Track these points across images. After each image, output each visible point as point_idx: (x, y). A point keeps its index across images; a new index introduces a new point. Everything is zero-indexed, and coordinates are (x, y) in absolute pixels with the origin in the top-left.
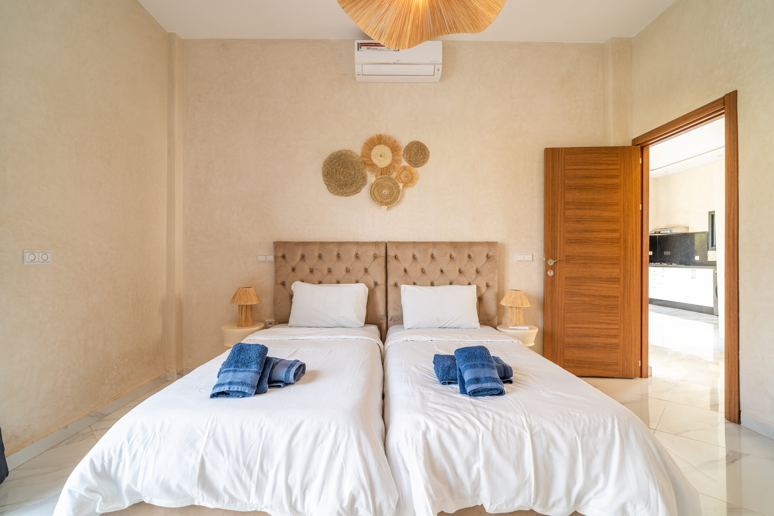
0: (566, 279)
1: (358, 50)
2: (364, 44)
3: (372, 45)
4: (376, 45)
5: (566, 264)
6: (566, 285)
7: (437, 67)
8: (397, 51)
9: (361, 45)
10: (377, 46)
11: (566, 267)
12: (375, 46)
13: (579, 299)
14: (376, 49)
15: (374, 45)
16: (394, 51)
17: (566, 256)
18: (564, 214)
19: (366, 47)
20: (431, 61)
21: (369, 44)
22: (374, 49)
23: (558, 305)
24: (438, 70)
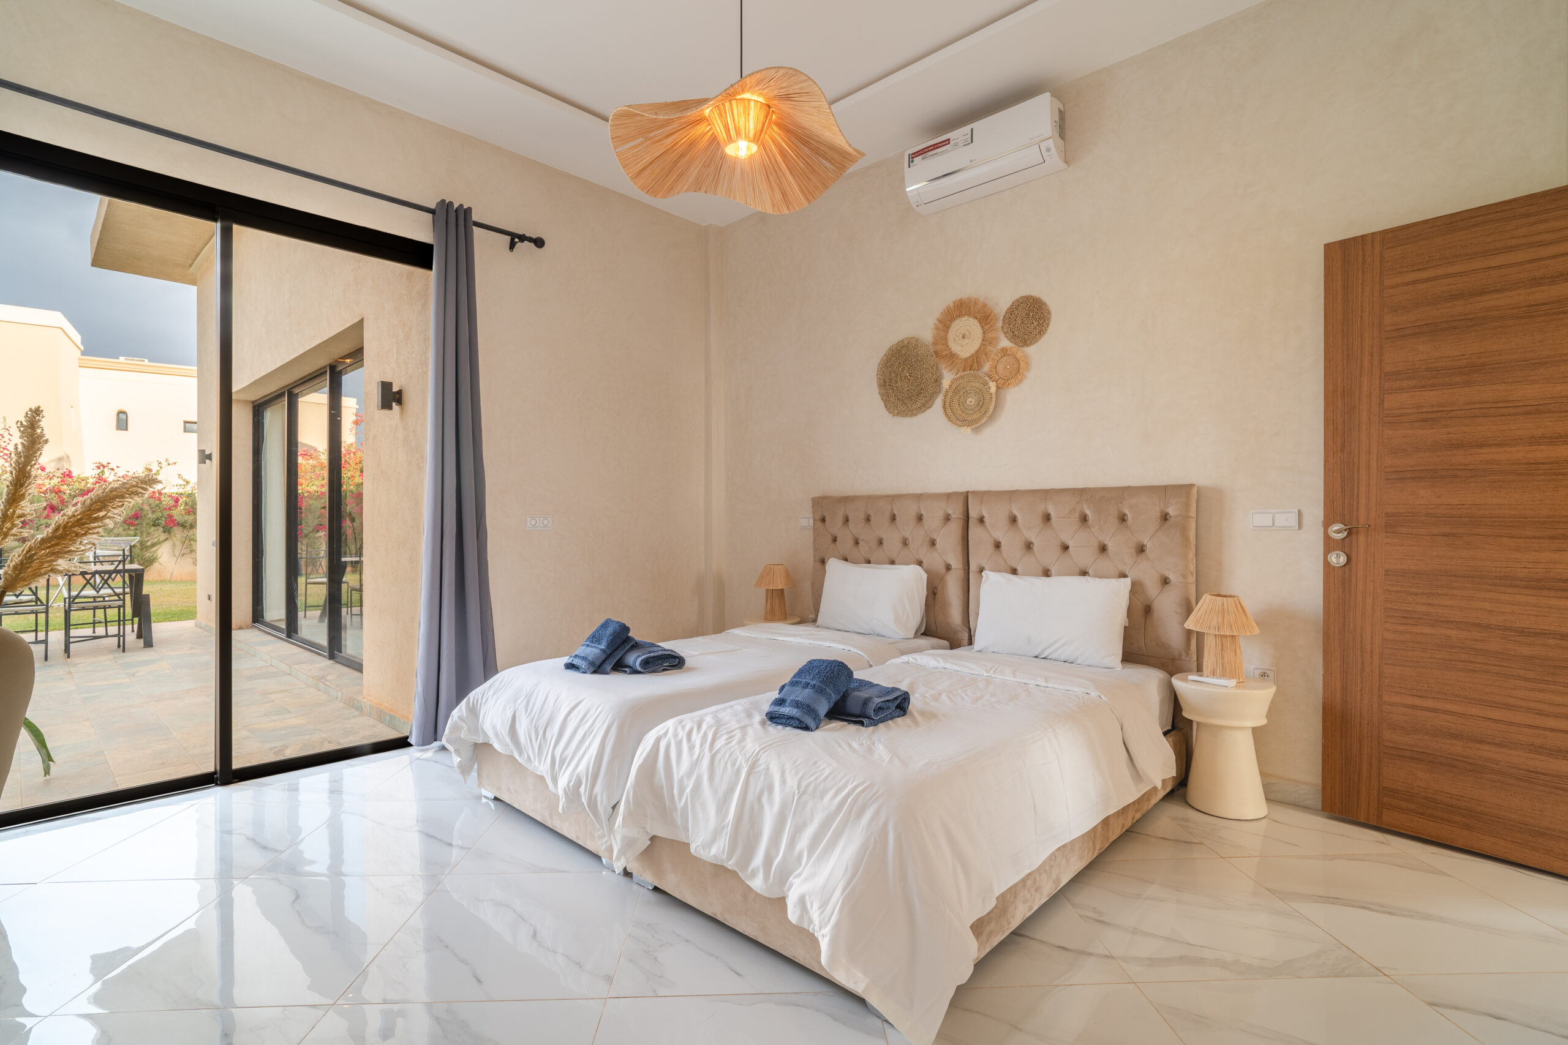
0: (1386, 575)
1: (909, 167)
2: (917, 152)
3: (930, 149)
4: (936, 146)
5: (1386, 537)
6: (1387, 590)
7: (1043, 146)
8: (969, 144)
9: (913, 156)
10: (937, 148)
11: (1388, 543)
12: (935, 149)
13: (1428, 630)
14: (937, 154)
15: (932, 148)
16: (964, 145)
17: (1387, 515)
18: (1381, 403)
19: (921, 157)
20: (1030, 139)
21: (926, 150)
22: (933, 155)
23: (1362, 642)
24: (1048, 150)
